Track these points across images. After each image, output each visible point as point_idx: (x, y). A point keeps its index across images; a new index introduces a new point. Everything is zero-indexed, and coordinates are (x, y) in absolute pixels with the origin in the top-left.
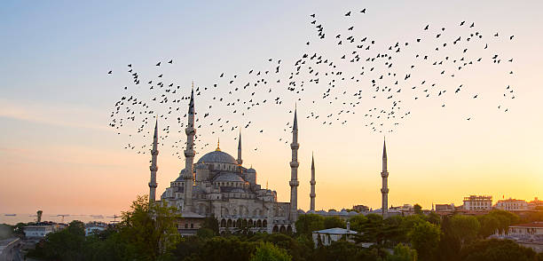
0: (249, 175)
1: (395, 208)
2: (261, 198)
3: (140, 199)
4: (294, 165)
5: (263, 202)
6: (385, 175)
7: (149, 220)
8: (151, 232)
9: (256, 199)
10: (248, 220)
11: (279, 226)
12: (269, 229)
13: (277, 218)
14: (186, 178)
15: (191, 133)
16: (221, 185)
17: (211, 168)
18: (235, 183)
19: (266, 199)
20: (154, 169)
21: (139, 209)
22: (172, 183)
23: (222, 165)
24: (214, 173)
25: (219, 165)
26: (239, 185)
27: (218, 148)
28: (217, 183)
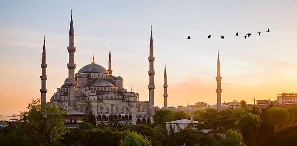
0: (118, 82)
1: (227, 104)
2: (127, 99)
3: (34, 102)
4: (151, 74)
5: (129, 101)
6: (219, 79)
7: (41, 117)
8: (44, 126)
9: (124, 100)
10: (118, 115)
11: (141, 119)
12: (134, 122)
13: (139, 113)
14: (70, 85)
15: (71, 50)
16: (96, 89)
17: (88, 77)
18: (107, 88)
19: (131, 99)
20: (44, 78)
21: (33, 109)
22: (59, 89)
23: (97, 75)
24: (91, 81)
25: (94, 75)
26: (110, 89)
27: (93, 62)
28: (93, 88)
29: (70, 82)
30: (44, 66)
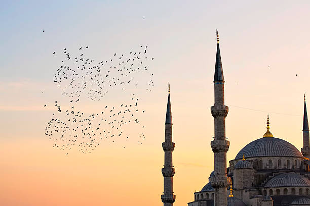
14: (217, 186)
15: (219, 112)
16: (274, 193)
17: (257, 167)
18: (297, 189)
20: (168, 172)
22: (197, 195)
23: (275, 161)
24: (262, 175)
25: (270, 161)
26: (304, 192)
27: (268, 132)
28: (268, 190)
29: (218, 181)
30: (168, 147)
